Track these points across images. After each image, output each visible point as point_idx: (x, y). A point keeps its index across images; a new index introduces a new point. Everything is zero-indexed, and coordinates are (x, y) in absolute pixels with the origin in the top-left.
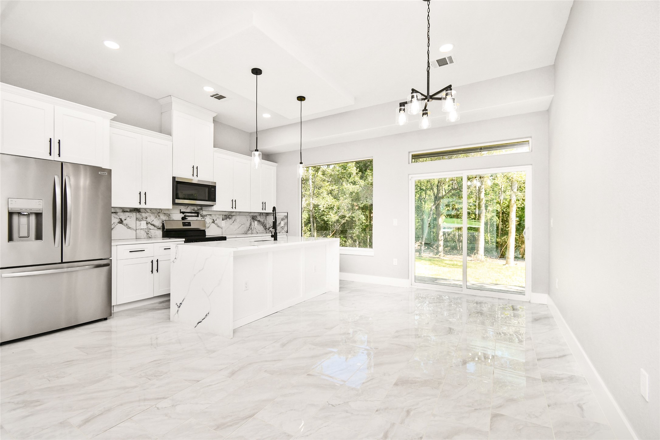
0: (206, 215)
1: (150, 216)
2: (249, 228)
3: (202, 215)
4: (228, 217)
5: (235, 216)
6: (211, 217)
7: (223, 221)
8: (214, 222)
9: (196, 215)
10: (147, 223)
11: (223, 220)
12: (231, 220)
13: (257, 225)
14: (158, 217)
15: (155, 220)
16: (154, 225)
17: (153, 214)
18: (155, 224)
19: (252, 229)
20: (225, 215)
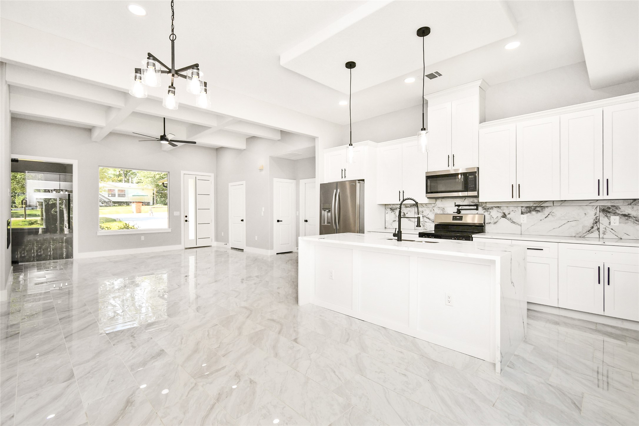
0: (492, 208)
1: (425, 210)
2: (592, 227)
3: (485, 207)
4: (534, 209)
5: (549, 208)
6: (500, 210)
7: (522, 215)
8: (504, 216)
9: (475, 207)
10: (423, 216)
11: (522, 213)
12: (539, 214)
13: (617, 224)
14: (432, 210)
15: (430, 213)
16: (429, 219)
17: (428, 208)
18: (430, 217)
19: (601, 230)
20: (527, 207)
